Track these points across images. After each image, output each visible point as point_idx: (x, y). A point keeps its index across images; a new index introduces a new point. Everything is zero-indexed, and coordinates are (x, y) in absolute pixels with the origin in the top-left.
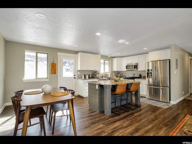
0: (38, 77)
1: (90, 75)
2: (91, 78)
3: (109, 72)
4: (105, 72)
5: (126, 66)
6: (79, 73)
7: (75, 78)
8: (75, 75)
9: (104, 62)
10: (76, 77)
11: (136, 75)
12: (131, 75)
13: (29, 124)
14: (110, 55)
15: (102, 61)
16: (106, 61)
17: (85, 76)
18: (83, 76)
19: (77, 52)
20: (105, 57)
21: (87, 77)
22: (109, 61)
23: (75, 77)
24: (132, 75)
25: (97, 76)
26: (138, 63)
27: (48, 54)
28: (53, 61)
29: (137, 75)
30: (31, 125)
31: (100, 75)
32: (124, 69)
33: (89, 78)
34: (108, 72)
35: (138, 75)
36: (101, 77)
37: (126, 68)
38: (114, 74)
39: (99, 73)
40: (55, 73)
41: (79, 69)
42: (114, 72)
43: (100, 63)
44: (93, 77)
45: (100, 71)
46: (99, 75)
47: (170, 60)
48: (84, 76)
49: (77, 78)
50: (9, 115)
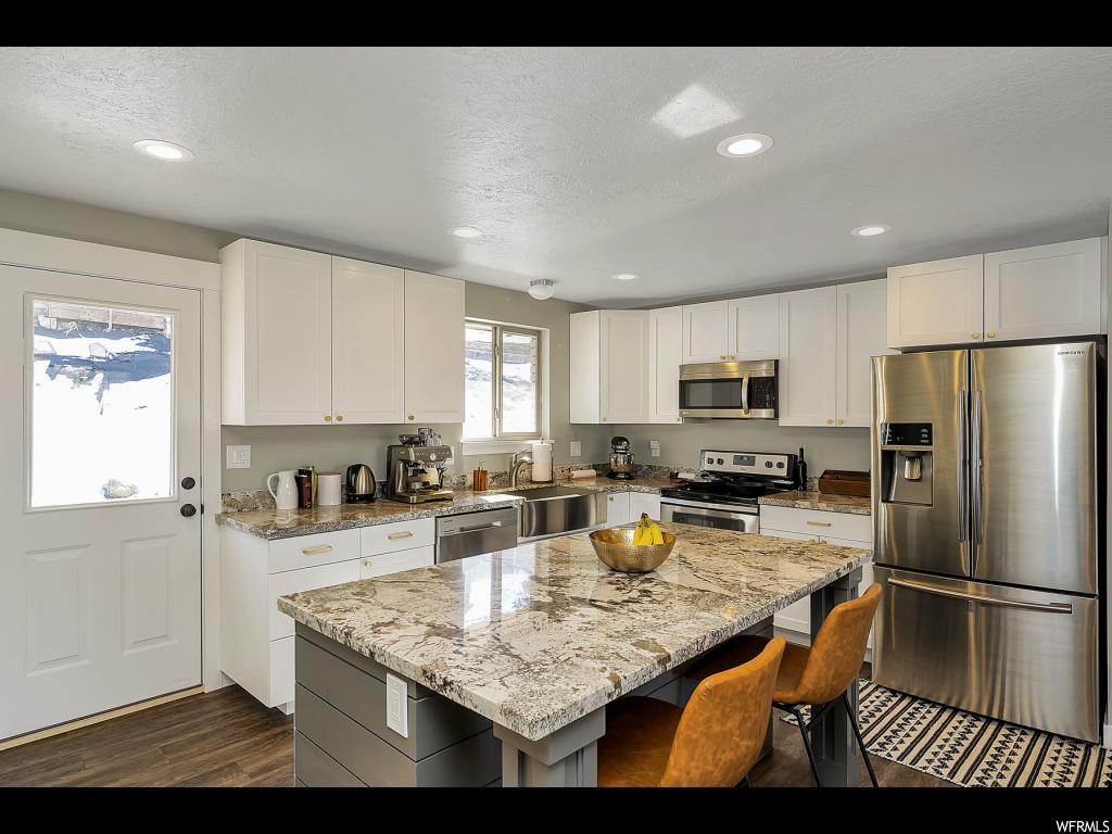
1: (355, 469)
2: (368, 498)
3: (538, 435)
4: (500, 438)
5: (682, 383)
6: (240, 456)
7: (188, 511)
8: (188, 483)
10: (210, 495)
11: (761, 460)
12: (716, 456)
14: (549, 282)
15: (478, 335)
16: (508, 339)
17: (302, 480)
18: (287, 480)
19: (211, 240)
21: (330, 490)
22: (538, 334)
23: (191, 497)
24: (729, 458)
25: (432, 477)
26: (782, 357)
29: (769, 465)
31: (460, 463)
32: (663, 408)
33: (351, 498)
34: (533, 429)
35: (775, 460)
36: (470, 480)
37: (683, 404)
38: (575, 449)
39: (444, 453)
41: (237, 414)
42: (582, 431)
43: (460, 351)
45: (456, 428)
46: (449, 462)
47: (1100, 340)
48: (298, 480)
49: (215, 506)
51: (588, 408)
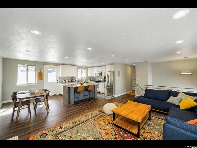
0: (29, 82)
1: (69, 80)
2: (70, 82)
4: (81, 78)
6: (61, 79)
9: (81, 71)
10: (59, 81)
12: (99, 79)
13: (21, 108)
17: (65, 80)
18: (64, 80)
19: (59, 65)
20: (81, 67)
21: (67, 81)
22: (85, 69)
23: (57, 82)
25: (75, 80)
27: (36, 66)
28: (40, 71)
30: (22, 109)
31: (77, 80)
33: (69, 82)
34: (84, 77)
37: (96, 75)
38: (88, 79)
40: (42, 79)
41: (60, 76)
42: (89, 77)
44: (71, 82)
45: (77, 77)
47: (114, 71)
50: (6, 108)
51: (89, 75)
